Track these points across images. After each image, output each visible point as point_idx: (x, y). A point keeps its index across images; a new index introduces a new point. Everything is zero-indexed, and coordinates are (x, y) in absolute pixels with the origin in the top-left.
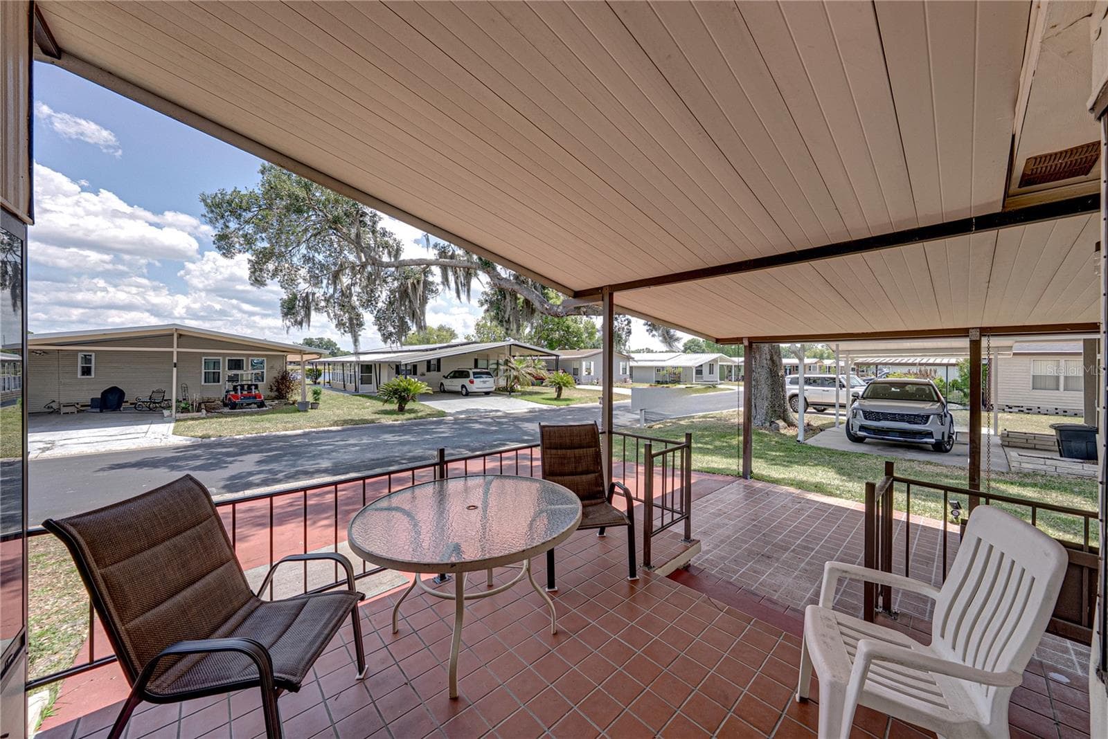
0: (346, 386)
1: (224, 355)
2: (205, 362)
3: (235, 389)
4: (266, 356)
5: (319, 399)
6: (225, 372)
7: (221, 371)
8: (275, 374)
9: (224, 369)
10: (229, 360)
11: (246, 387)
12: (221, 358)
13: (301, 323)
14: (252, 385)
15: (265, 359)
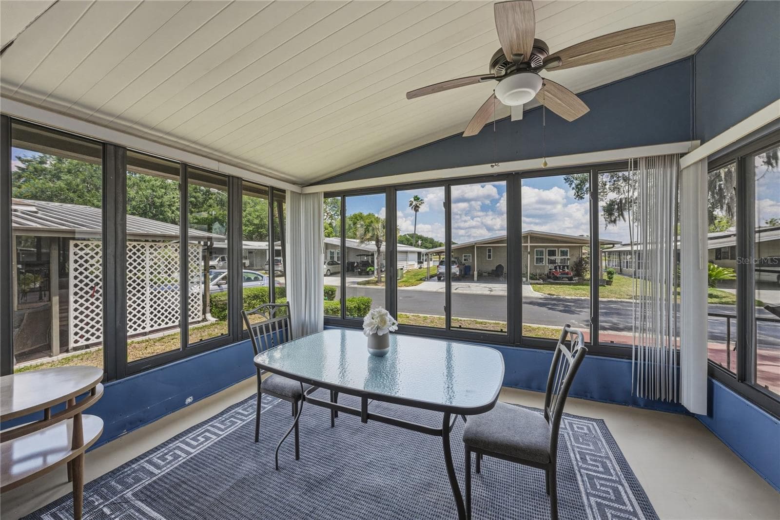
0: (622, 270)
1: (546, 247)
2: (536, 252)
3: (555, 268)
4: (569, 247)
5: (612, 277)
6: (546, 257)
7: (544, 257)
8: (574, 259)
9: (546, 255)
10: (548, 251)
11: (561, 267)
12: (544, 249)
13: (614, 221)
14: (565, 266)
15: (568, 249)
